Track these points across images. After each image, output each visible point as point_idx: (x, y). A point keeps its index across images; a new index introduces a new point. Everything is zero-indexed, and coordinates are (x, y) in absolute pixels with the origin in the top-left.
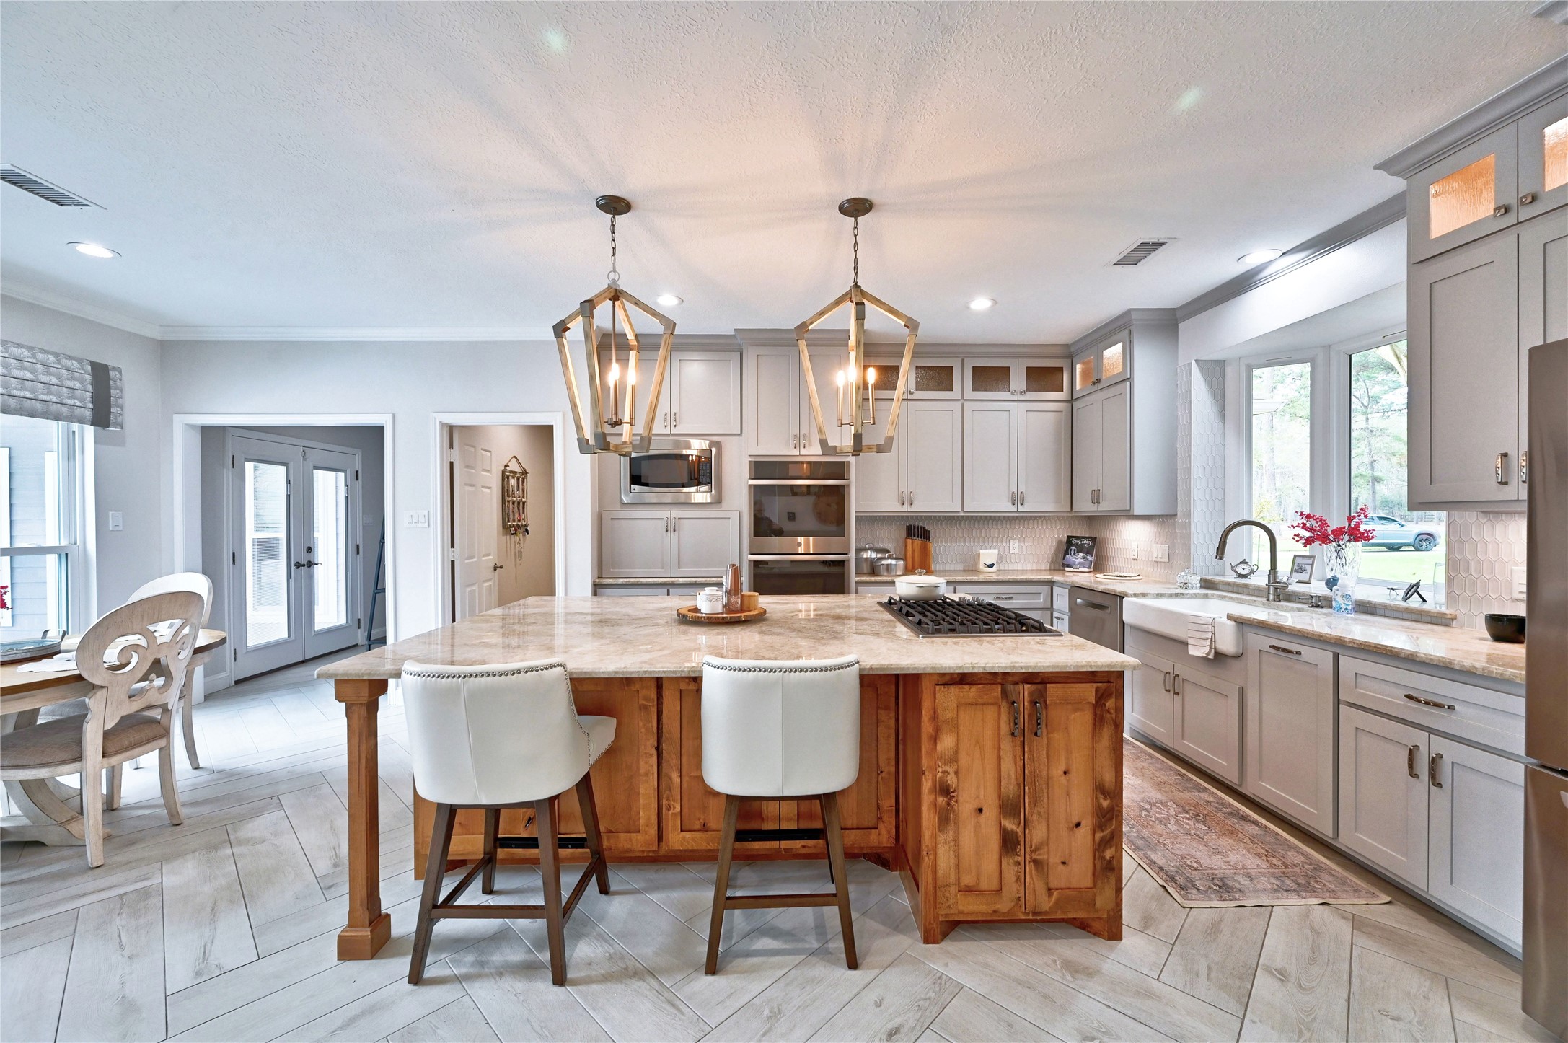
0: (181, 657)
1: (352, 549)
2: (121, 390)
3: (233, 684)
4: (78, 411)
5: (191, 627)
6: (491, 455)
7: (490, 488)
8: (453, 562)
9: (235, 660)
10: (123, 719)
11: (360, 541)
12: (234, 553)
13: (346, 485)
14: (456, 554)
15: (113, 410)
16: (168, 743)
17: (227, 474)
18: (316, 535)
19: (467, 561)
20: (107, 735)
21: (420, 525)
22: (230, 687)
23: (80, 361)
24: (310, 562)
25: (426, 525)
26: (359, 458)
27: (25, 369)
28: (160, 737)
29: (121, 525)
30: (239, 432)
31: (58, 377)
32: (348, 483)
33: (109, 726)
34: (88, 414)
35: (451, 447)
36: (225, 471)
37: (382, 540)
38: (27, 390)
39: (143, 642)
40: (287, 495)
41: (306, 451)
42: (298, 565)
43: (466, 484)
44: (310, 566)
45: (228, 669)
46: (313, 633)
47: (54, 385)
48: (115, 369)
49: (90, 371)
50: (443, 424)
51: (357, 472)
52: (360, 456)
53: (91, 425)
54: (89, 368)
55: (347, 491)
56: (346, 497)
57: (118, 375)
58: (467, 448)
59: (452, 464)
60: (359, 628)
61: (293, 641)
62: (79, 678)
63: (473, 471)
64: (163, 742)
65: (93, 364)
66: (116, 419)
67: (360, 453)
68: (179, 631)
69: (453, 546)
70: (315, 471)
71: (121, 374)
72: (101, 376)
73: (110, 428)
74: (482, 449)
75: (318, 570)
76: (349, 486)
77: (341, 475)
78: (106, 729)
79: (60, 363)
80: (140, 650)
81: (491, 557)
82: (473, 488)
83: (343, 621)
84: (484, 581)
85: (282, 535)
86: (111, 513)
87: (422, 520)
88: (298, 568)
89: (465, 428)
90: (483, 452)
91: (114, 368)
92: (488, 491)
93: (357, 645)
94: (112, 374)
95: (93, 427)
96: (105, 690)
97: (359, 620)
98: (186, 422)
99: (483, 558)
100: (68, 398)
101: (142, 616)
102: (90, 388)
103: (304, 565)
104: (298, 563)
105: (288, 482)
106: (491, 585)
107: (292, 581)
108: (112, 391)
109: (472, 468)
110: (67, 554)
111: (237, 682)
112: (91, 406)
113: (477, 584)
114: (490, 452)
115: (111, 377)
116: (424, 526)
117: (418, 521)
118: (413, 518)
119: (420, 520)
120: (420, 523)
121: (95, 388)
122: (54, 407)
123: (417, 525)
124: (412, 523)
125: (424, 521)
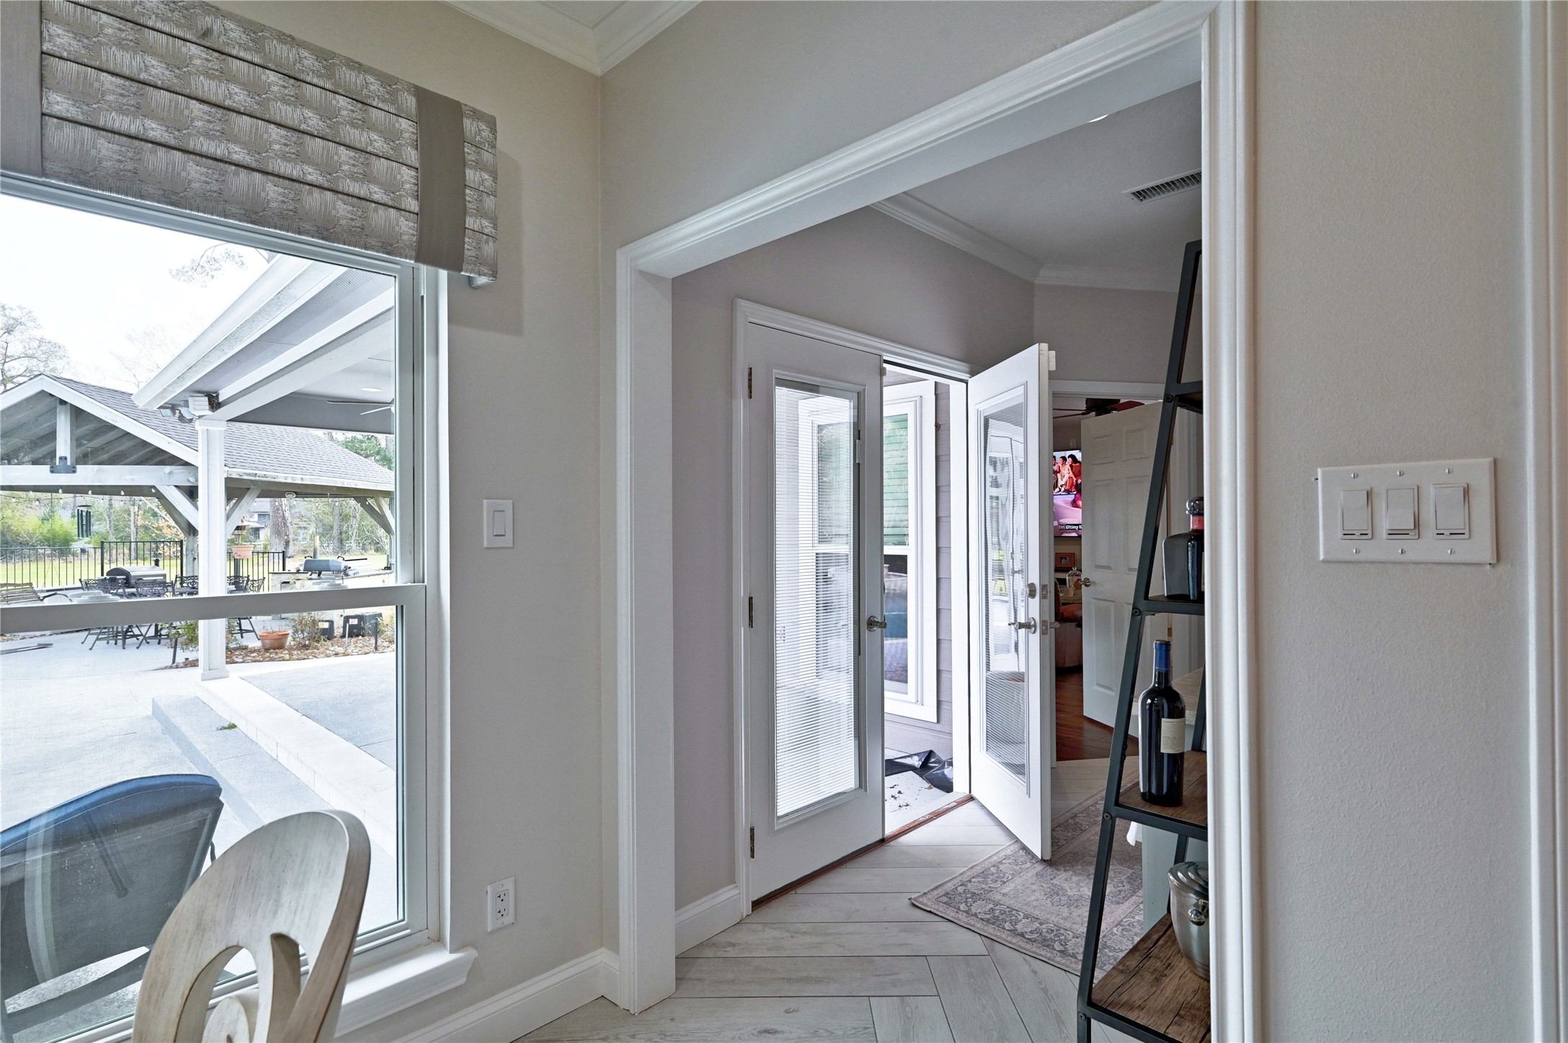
2: (494, 174)
4: (380, 217)
15: (471, 222)
17: (738, 410)
23: (387, 81)
27: (232, 79)
29: (510, 535)
30: (762, 314)
31: (326, 114)
34: (406, 228)
36: (736, 404)
47: (312, 135)
48: (477, 115)
49: (414, 112)
54: (410, 102)
57: (486, 133)
65: (420, 95)
66: (482, 248)
71: (493, 130)
73: (462, 273)
79: (330, 77)
91: (474, 111)
94: (469, 125)
98: (637, 265)
100: (353, 177)
102: (412, 155)
108: (469, 172)
110: (402, 606)
111: (757, 904)
112: (413, 205)
115: (468, 134)
116: (1458, 558)
117: (1417, 524)
118: (1380, 505)
119: (1428, 515)
120: (1429, 532)
121: (423, 157)
122: (315, 200)
123: (1406, 544)
124: (1368, 534)
125: (1458, 522)
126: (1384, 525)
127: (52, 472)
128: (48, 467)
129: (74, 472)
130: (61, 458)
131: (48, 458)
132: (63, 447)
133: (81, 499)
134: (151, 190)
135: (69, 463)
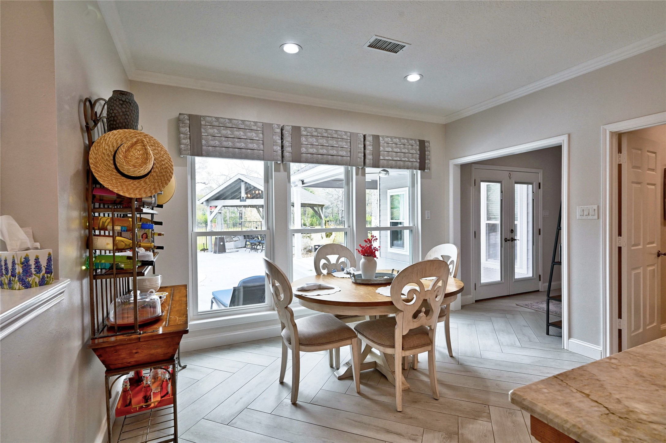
0: (437, 299)
1: (536, 232)
2: (429, 152)
3: (474, 302)
4: (415, 164)
5: (442, 281)
6: (656, 156)
7: (654, 185)
8: (620, 249)
9: (475, 290)
10: (411, 330)
11: (541, 227)
12: (475, 232)
13: (533, 192)
14: (623, 241)
15: (426, 161)
16: (432, 349)
17: (472, 189)
18: (516, 222)
19: (633, 248)
20: (404, 337)
21: (590, 217)
22: (473, 303)
23: (415, 140)
24: (512, 238)
25: (596, 217)
26: (540, 176)
27: (397, 148)
28: (428, 344)
29: (430, 217)
30: (478, 166)
31: (400, 148)
32: (534, 191)
33: (404, 334)
34: (418, 165)
35: (620, 151)
36: (471, 188)
37: (559, 228)
38: (390, 156)
39: (418, 288)
40: (501, 199)
41: (511, 173)
42: (506, 240)
43: (633, 182)
44: (512, 241)
45: (472, 294)
46: (514, 281)
47: (407, 153)
49: (419, 145)
50: (612, 133)
51: (540, 184)
52: (542, 174)
53: (419, 170)
54: (418, 143)
55: (533, 196)
56: (533, 200)
58: (634, 151)
59: (620, 166)
60: (540, 280)
61: (503, 283)
62: (391, 303)
63: (640, 171)
64: (429, 348)
65: (420, 141)
66: (427, 166)
67: (542, 172)
68: (436, 284)
69: (620, 234)
70: (516, 185)
71: (429, 144)
72: (422, 145)
73: (425, 171)
74: (648, 151)
75: (518, 243)
76: (535, 192)
77: (530, 186)
78: (403, 334)
79: (408, 143)
80: (417, 293)
81: (654, 245)
82: (639, 186)
83: (530, 275)
84: (648, 266)
85: (498, 222)
86: (426, 211)
87: (591, 212)
88: (506, 241)
89: (633, 134)
90: (648, 153)
91: (427, 141)
92: (653, 187)
93: (538, 291)
94: (426, 144)
95: (420, 171)
96: (402, 313)
97: (540, 276)
98: (454, 164)
99: (648, 246)
100: (411, 158)
101: (417, 273)
102: (418, 152)
103: (509, 240)
104: (506, 238)
105: (502, 192)
106: (654, 269)
107: (503, 249)
108: (426, 152)
109: (638, 168)
110: (412, 230)
111: (476, 301)
112: (419, 160)
113: (642, 268)
114: (655, 153)
115: (426, 146)
116: (594, 218)
117: (589, 214)
118: (585, 211)
119: (590, 213)
120: (590, 215)
121: (420, 152)
122: (407, 163)
123: (588, 217)
124: (583, 215)
125: (594, 214)
126: (585, 214)
127: (240, 201)
128: (239, 200)
129: (246, 201)
130: (242, 197)
131: (240, 198)
132: (243, 195)
133: (240, 209)
134: (389, 167)
135: (244, 199)
